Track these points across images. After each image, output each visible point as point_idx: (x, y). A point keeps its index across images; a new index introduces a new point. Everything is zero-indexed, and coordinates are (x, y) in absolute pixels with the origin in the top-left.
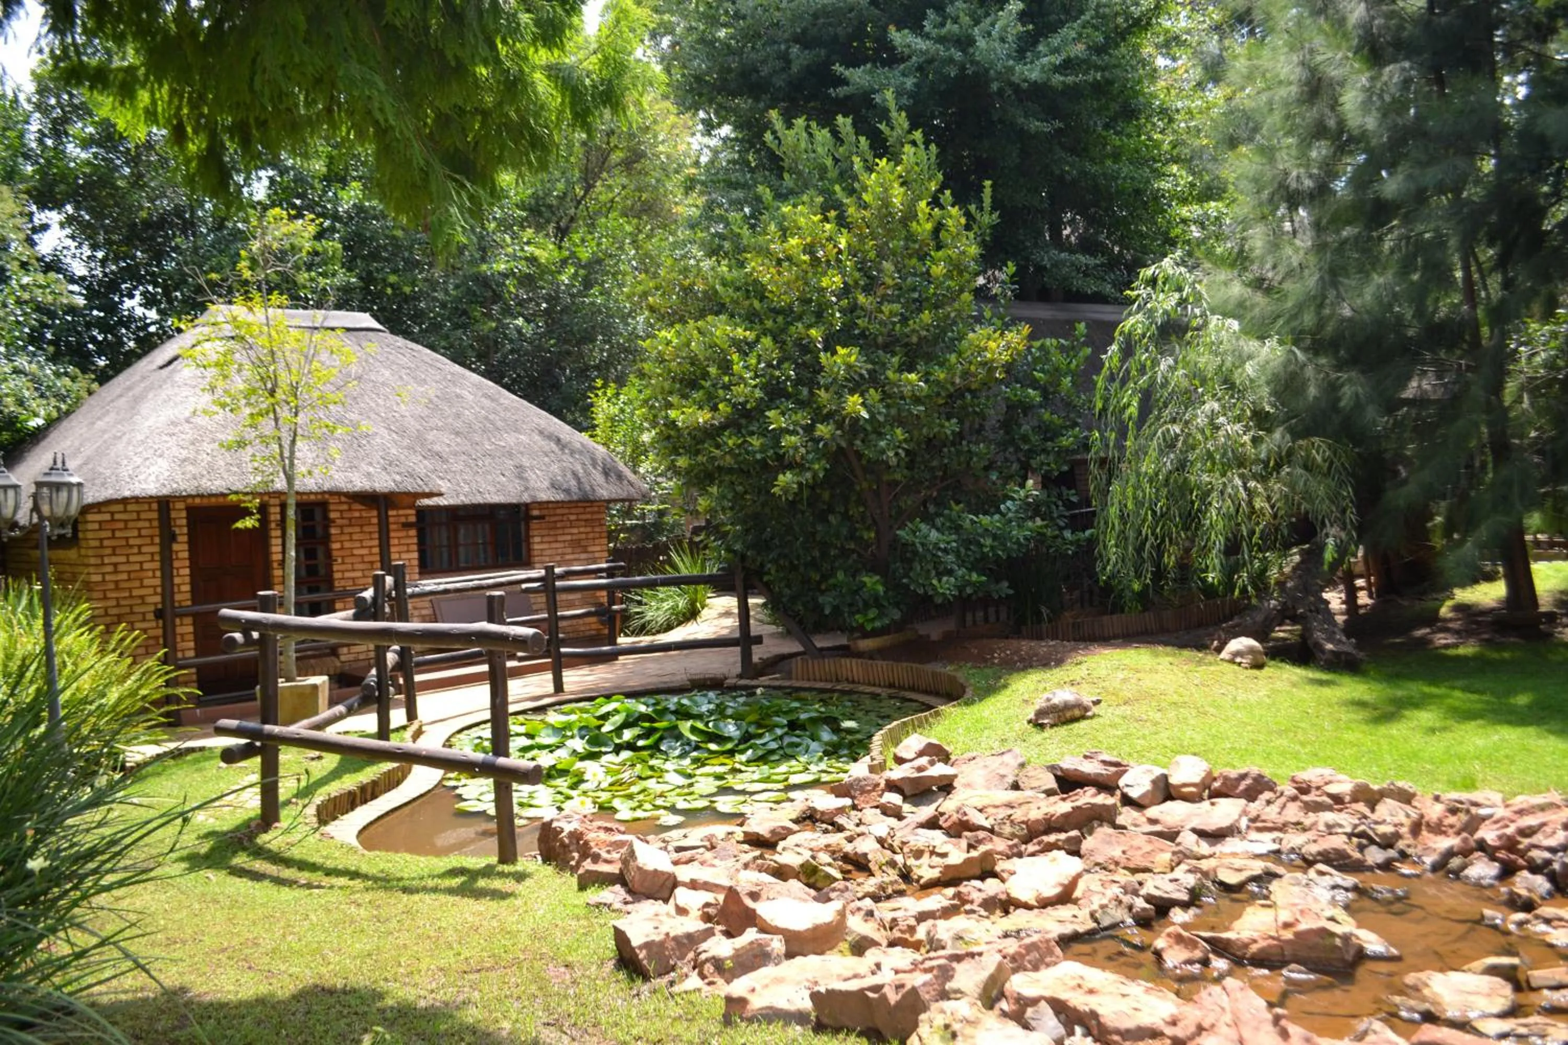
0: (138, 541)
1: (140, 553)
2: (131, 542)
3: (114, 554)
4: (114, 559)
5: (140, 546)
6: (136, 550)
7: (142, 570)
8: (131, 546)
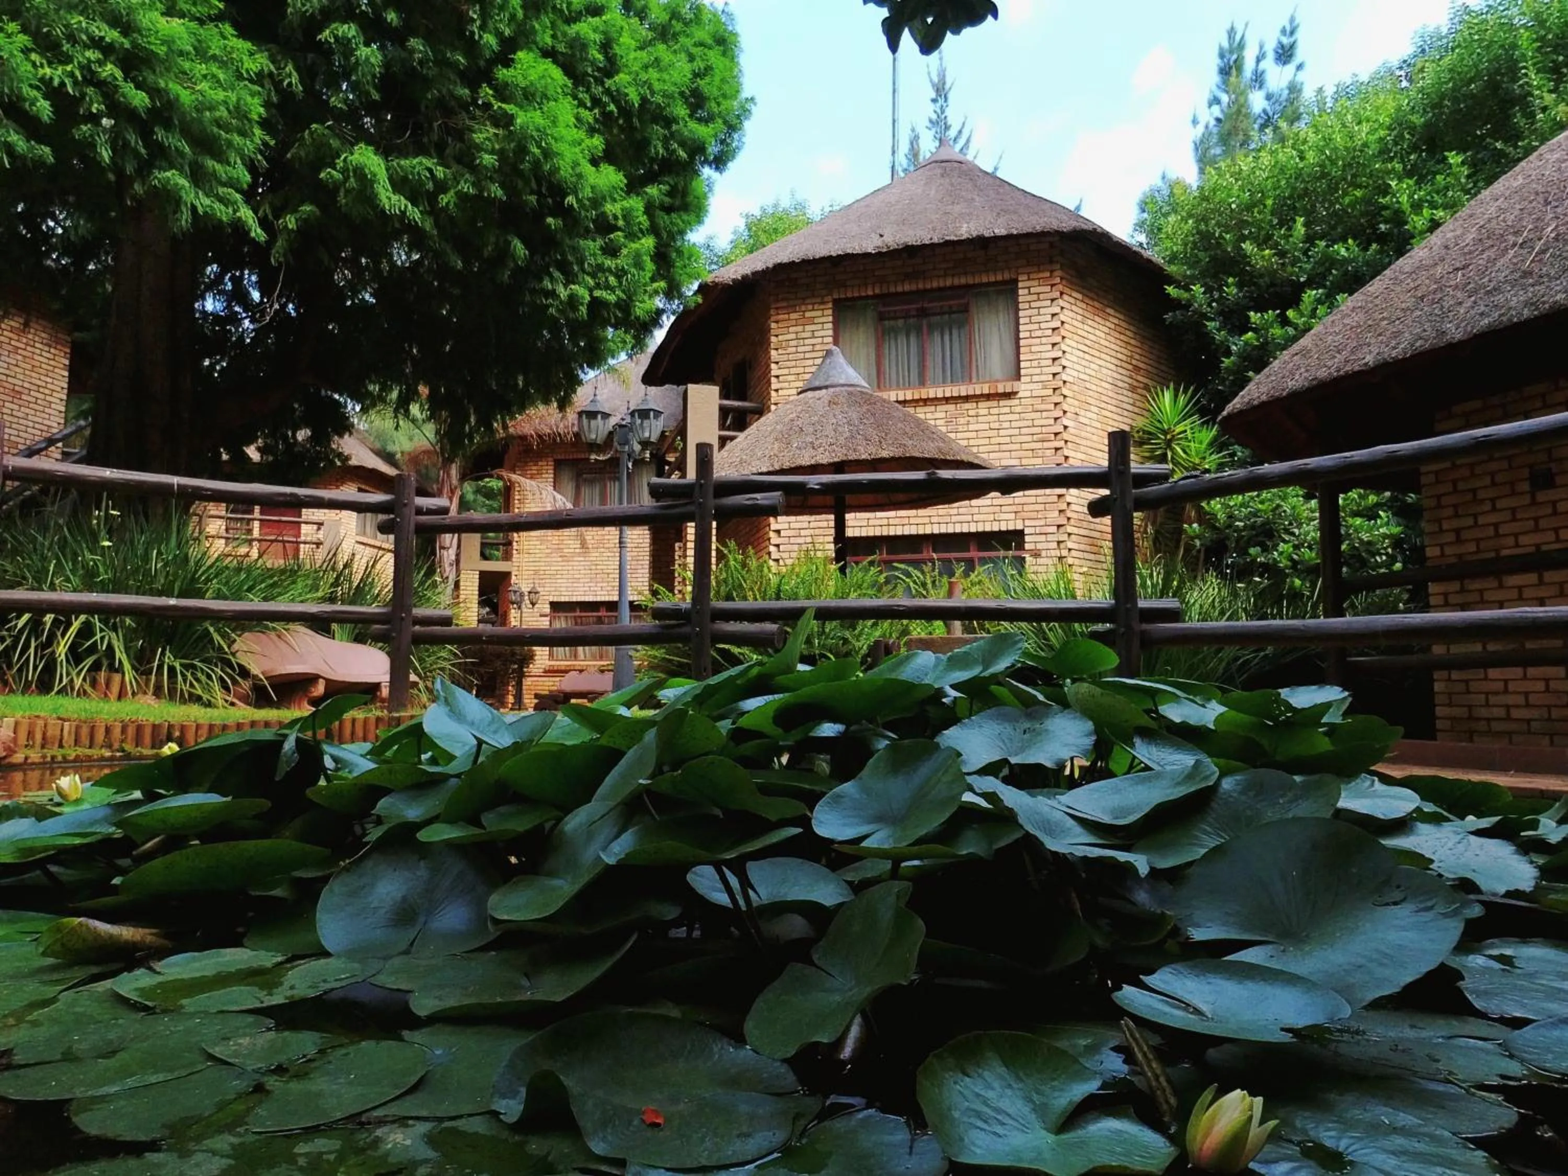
0: (1491, 493)
1: (1494, 509)
2: (1481, 495)
3: (1457, 515)
4: (1456, 523)
5: (1493, 500)
6: (1487, 506)
7: (1497, 535)
8: (1482, 501)
